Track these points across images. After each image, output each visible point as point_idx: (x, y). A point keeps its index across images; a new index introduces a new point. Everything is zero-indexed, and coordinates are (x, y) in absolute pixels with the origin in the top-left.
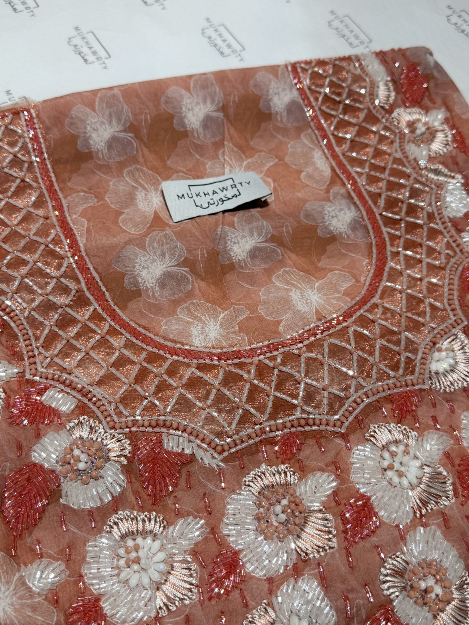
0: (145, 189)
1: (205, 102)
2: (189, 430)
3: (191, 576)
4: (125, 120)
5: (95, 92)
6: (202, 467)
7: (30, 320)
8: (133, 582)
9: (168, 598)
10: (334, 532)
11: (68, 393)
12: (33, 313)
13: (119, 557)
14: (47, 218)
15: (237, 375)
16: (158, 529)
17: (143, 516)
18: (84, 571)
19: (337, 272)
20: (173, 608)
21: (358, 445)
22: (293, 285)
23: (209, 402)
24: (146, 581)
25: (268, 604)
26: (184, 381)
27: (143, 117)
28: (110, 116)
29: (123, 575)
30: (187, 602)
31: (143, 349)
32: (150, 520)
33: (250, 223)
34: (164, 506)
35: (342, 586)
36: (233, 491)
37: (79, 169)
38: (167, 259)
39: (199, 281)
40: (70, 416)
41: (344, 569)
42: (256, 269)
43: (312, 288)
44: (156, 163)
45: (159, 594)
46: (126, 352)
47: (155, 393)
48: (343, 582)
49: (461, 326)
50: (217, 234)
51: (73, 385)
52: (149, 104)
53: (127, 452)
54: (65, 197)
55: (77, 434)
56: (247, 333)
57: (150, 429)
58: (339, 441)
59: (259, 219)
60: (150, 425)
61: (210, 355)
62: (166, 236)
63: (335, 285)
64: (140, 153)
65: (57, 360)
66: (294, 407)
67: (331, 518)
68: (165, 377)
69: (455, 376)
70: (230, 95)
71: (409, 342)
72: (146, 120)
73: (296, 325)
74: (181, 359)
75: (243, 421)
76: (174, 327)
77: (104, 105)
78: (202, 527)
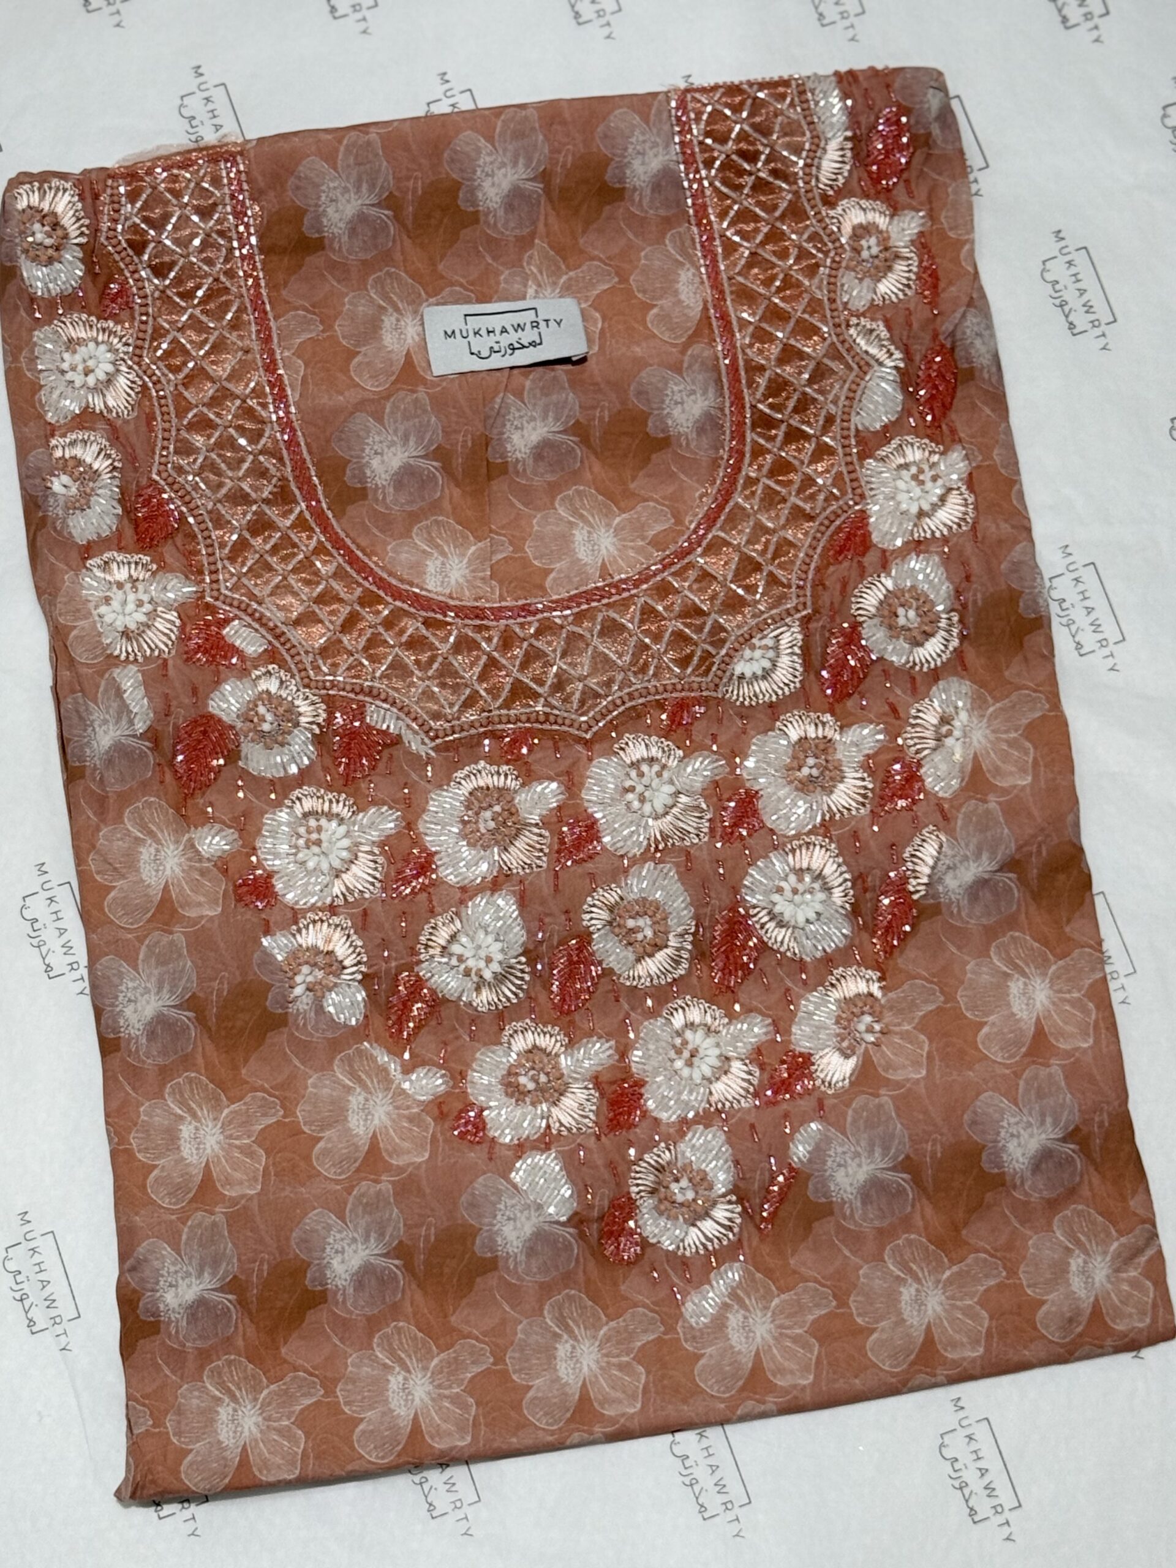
0: (397, 310)
1: (515, 164)
2: (399, 705)
3: (376, 869)
4: (382, 187)
5: (340, 133)
6: (408, 753)
7: (214, 516)
8: (311, 865)
9: (348, 888)
10: (547, 851)
11: (256, 630)
12: (219, 506)
13: (299, 836)
14: (247, 352)
15: (474, 641)
16: (346, 813)
17: (330, 796)
18: (258, 844)
19: (652, 504)
20: (350, 899)
21: (601, 756)
22: (582, 516)
23: (430, 673)
24: (325, 866)
25: (457, 914)
26: (404, 639)
27: (411, 184)
28: (359, 181)
29: (300, 855)
30: (367, 896)
31: (359, 585)
32: (338, 802)
33: (547, 395)
34: (357, 789)
35: (540, 909)
36: (440, 787)
37: (300, 267)
38: (411, 443)
39: (452, 485)
40: (257, 662)
41: (547, 890)
42: (537, 481)
43: (608, 525)
44: (420, 265)
45: (337, 882)
46: (334, 584)
47: (366, 649)
48: (542, 904)
49: (798, 616)
50: (492, 409)
51: (264, 621)
52: (423, 161)
53: (320, 720)
54: (276, 318)
55: (263, 685)
56: (501, 583)
57: (352, 695)
58: (579, 748)
59: (563, 388)
60: (353, 691)
61: (444, 608)
62: (417, 400)
63: (643, 526)
64: (399, 247)
65: (245, 581)
66: (536, 696)
67: (547, 834)
68: (381, 629)
69: (764, 685)
70: (559, 152)
71: (718, 628)
72: (415, 190)
73: (570, 581)
74: (405, 606)
75: (468, 703)
76: (403, 556)
77: (351, 160)
78: (396, 819)
